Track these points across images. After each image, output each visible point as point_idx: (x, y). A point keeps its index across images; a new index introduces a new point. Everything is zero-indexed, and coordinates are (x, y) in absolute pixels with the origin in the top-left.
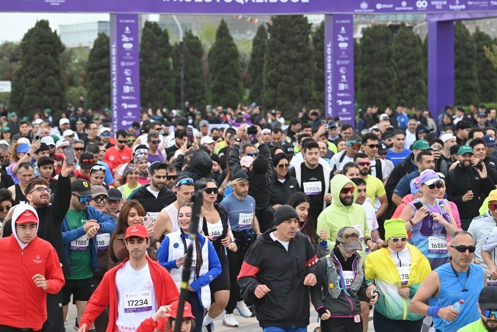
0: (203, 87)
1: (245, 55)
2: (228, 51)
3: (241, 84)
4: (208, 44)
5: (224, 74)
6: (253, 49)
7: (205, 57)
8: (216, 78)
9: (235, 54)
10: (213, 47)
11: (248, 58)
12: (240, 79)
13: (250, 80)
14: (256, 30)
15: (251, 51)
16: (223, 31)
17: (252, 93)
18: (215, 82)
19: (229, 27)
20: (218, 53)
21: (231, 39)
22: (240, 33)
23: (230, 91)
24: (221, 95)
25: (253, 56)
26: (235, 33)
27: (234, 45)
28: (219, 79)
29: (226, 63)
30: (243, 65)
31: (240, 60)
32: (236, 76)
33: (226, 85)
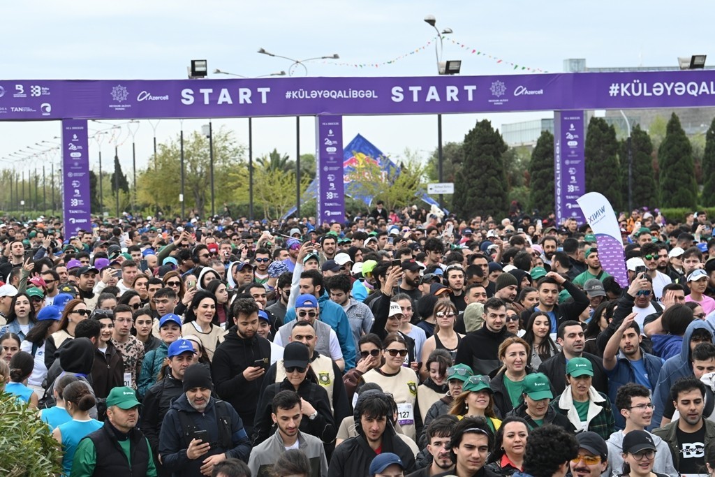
0: (653, 185)
1: (698, 150)
2: (679, 146)
3: (694, 181)
4: (657, 138)
5: (676, 170)
6: (707, 144)
7: (655, 153)
8: (666, 175)
9: (687, 149)
10: (663, 142)
11: (702, 152)
12: (693, 175)
13: (704, 176)
14: (710, 123)
15: (705, 146)
16: (674, 125)
17: (706, 189)
18: (666, 178)
19: (680, 120)
20: (669, 149)
21: (683, 133)
22: (692, 126)
23: (681, 188)
24: (672, 193)
25: (707, 150)
26: (687, 127)
27: (686, 139)
28: (670, 176)
29: (677, 158)
30: (696, 160)
31: (693, 155)
32: (689, 172)
33: (678, 181)
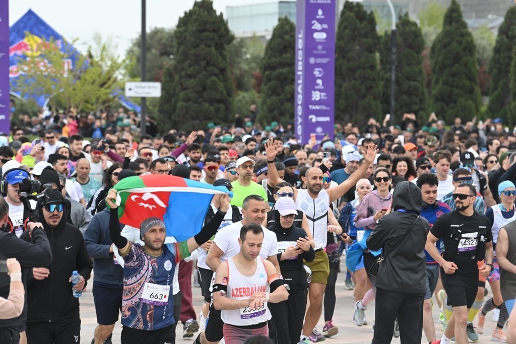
0: (423, 94)
1: (484, 48)
2: (460, 43)
3: (477, 90)
4: (431, 32)
5: (453, 75)
6: (497, 42)
7: (426, 52)
8: (441, 81)
9: (470, 47)
10: (438, 38)
11: (489, 53)
12: (475, 82)
13: (491, 84)
14: (504, 13)
15: (494, 43)
16: (455, 15)
17: (492, 102)
18: (440, 86)
19: (462, 8)
20: (445, 46)
21: (465, 26)
22: (478, 17)
23: (461, 100)
24: (447, 105)
25: (497, 50)
26: (470, 18)
27: (469, 35)
28: (446, 83)
29: (456, 59)
30: (480, 62)
31: (477, 56)
32: (471, 79)
33: (456, 91)
